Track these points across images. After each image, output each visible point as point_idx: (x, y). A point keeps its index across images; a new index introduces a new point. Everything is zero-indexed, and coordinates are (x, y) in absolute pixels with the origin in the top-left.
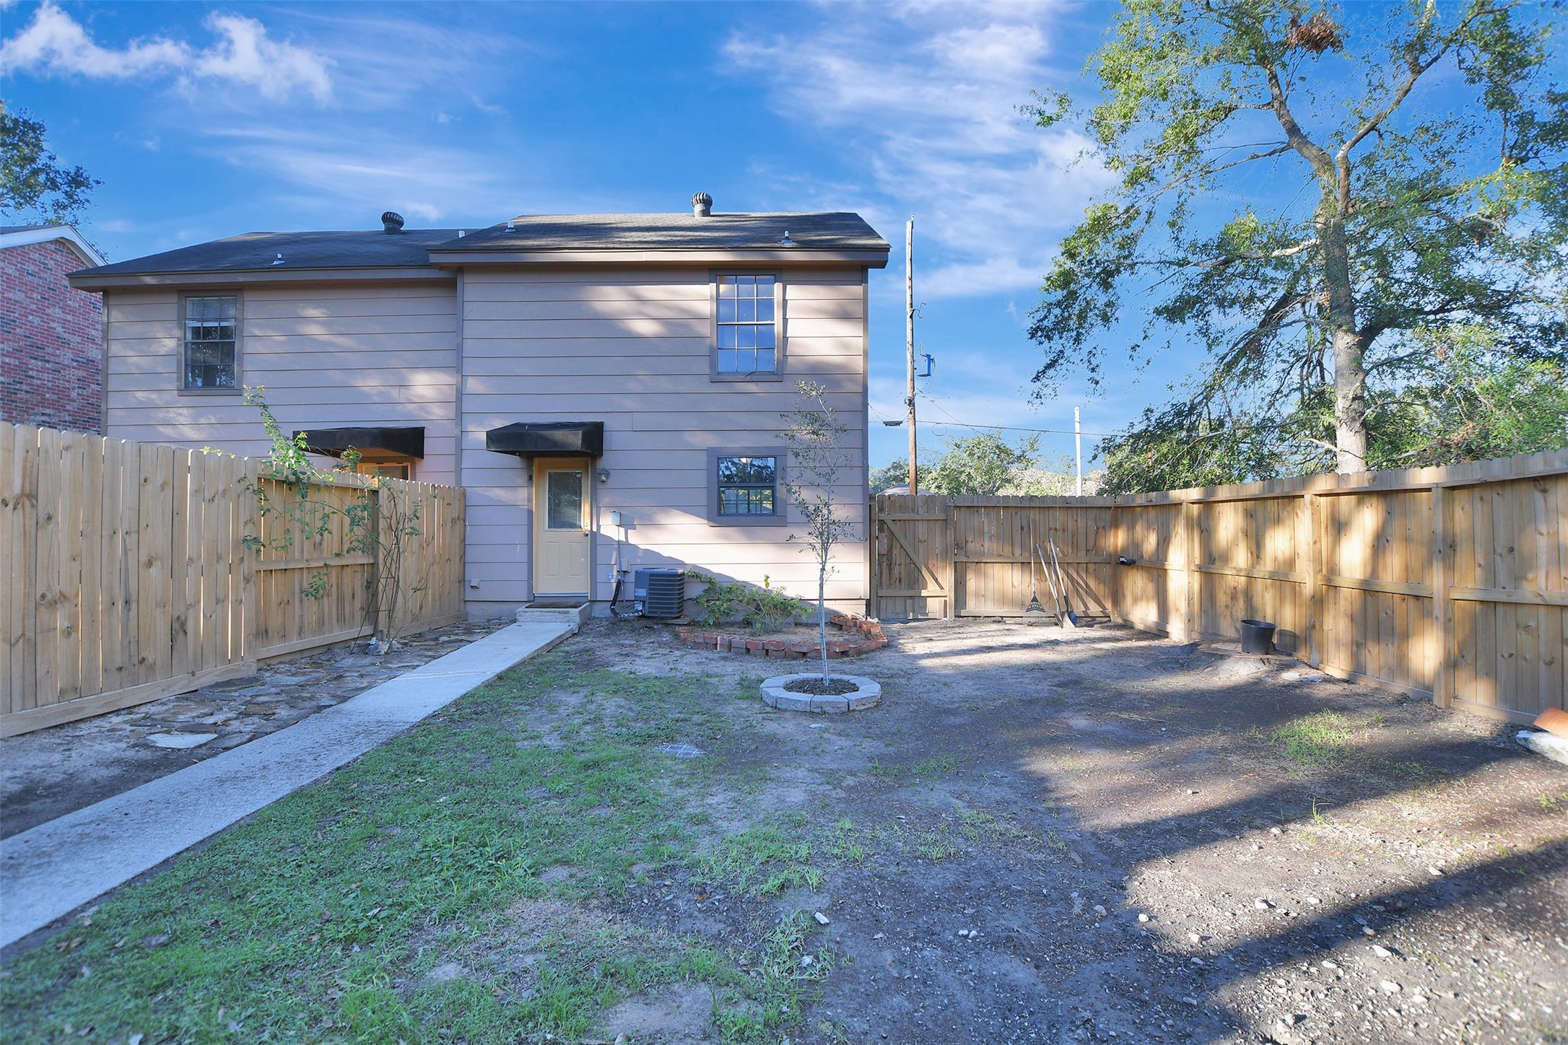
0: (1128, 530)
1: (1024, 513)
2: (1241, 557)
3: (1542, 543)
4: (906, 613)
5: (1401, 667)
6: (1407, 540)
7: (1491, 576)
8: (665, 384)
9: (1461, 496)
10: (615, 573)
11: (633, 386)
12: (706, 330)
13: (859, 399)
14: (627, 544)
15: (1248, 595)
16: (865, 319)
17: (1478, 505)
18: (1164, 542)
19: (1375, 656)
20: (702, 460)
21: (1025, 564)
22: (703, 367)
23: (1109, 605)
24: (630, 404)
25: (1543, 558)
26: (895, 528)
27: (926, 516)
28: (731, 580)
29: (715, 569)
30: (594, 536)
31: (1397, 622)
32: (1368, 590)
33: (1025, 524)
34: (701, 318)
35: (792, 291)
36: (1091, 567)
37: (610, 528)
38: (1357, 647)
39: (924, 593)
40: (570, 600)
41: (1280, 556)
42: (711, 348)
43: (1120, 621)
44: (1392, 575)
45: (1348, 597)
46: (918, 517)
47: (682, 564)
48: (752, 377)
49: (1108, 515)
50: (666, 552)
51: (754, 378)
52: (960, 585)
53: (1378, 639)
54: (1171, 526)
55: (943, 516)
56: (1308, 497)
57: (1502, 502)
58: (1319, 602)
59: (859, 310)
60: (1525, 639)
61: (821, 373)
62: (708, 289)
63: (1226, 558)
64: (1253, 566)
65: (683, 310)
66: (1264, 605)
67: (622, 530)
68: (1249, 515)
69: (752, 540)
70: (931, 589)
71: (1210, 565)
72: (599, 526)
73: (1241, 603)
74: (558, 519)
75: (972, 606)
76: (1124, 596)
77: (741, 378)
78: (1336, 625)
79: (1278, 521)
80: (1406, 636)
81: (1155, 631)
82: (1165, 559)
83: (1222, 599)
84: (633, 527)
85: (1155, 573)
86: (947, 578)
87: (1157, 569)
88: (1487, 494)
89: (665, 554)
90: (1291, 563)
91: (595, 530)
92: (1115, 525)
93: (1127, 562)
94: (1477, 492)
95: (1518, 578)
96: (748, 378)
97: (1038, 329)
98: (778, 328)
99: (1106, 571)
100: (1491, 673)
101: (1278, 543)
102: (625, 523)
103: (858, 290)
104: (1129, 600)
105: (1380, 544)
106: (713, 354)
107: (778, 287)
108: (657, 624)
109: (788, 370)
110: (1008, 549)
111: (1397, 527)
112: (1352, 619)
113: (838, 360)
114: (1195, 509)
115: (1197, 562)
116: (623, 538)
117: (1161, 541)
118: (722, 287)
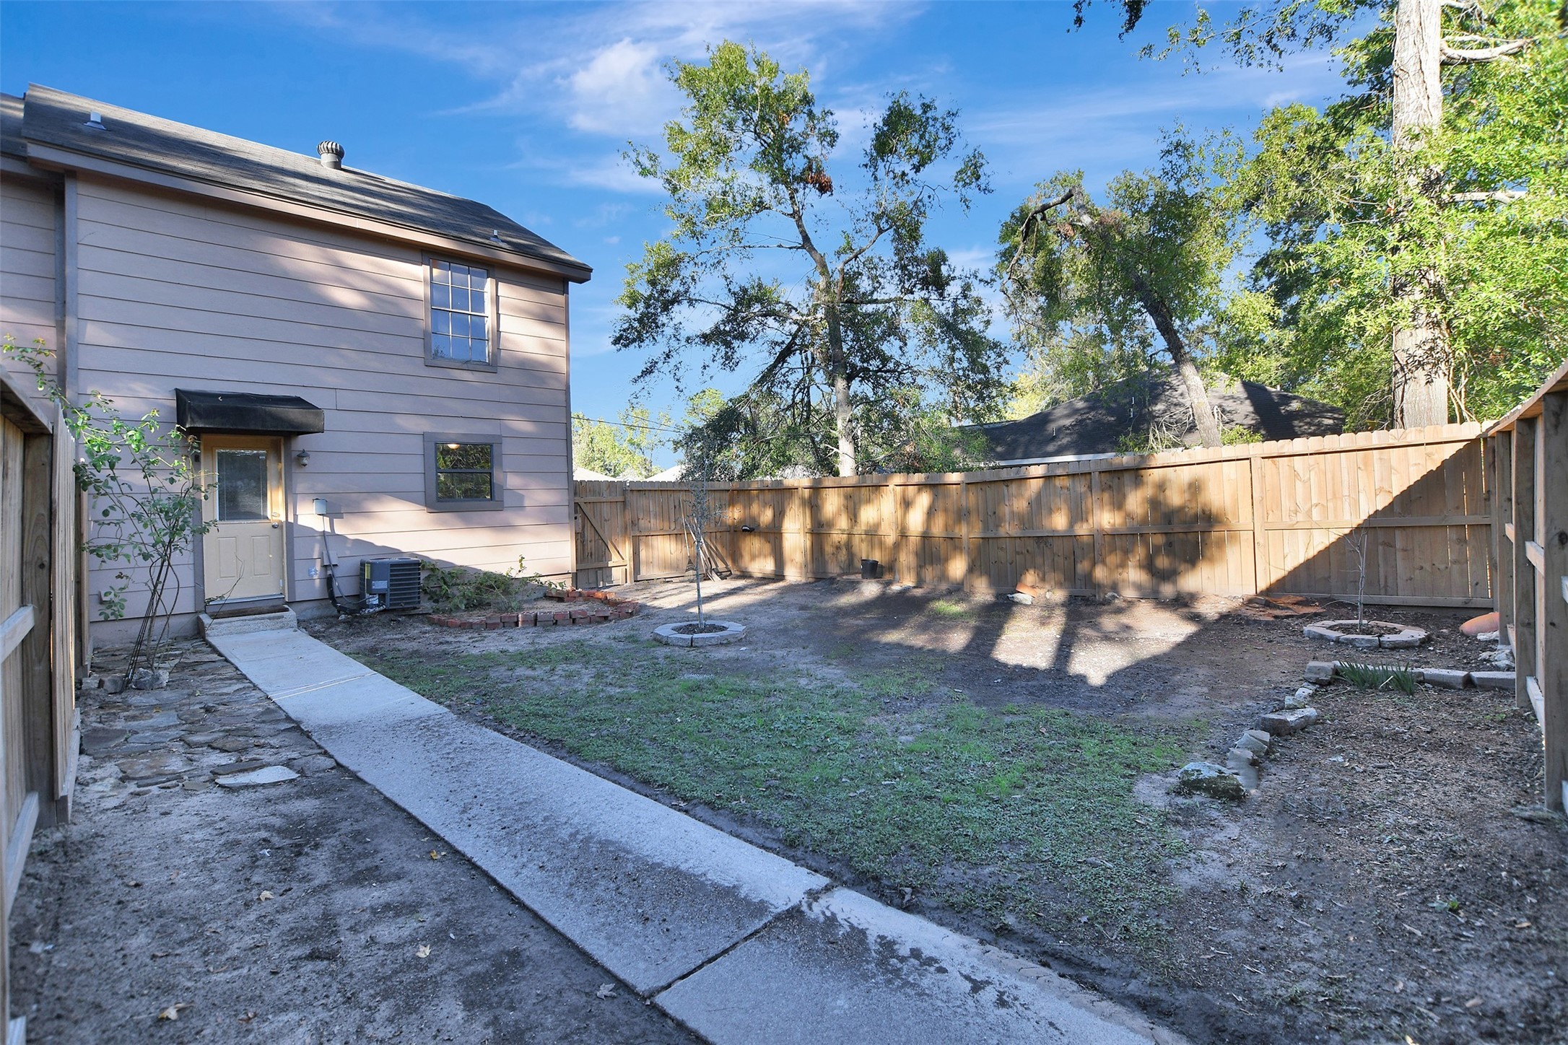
0: (745, 507)
1: (677, 495)
2: (843, 523)
3: (1007, 509)
4: (597, 583)
5: (943, 576)
6: (946, 510)
7: (986, 527)
8: (373, 363)
9: (972, 488)
10: (318, 567)
11: (332, 359)
12: (420, 312)
13: (563, 397)
14: (333, 534)
15: (849, 545)
16: (566, 326)
17: (980, 492)
18: (779, 515)
19: (929, 573)
20: (417, 445)
21: (678, 536)
22: (416, 349)
23: (729, 563)
24: (330, 379)
25: (1007, 517)
26: (586, 509)
27: (610, 499)
28: (452, 565)
29: (434, 556)
30: (289, 531)
31: (942, 552)
32: (926, 537)
33: (677, 504)
34: (413, 298)
35: (504, 289)
36: (718, 534)
37: (310, 517)
38: (920, 567)
39: (610, 564)
40: (258, 605)
41: (871, 521)
42: (425, 332)
43: (738, 573)
44: (938, 529)
45: (914, 541)
46: (604, 500)
47: (399, 552)
48: (467, 365)
49: (726, 496)
50: (379, 541)
51: (471, 367)
52: (636, 554)
53: (932, 563)
54: (786, 503)
55: (621, 499)
56: (891, 487)
57: (990, 491)
58: (897, 546)
59: (562, 318)
60: (1001, 554)
61: (530, 370)
62: (422, 271)
63: (830, 524)
64: (852, 527)
65: (389, 286)
66: (861, 551)
67: (327, 519)
68: (848, 497)
69: (470, 525)
70: (615, 560)
71: (819, 530)
72: (296, 516)
73: (844, 551)
74: (232, 508)
75: (645, 573)
76: (741, 556)
77: (458, 365)
78: (906, 559)
79: (869, 501)
80: (946, 560)
81: (772, 576)
82: (780, 526)
83: (829, 549)
84: (339, 515)
85: (772, 537)
86: (627, 550)
87: (773, 535)
88: (984, 487)
89: (378, 543)
90: (878, 525)
91: (291, 520)
92: (732, 503)
93: (749, 529)
94: (979, 486)
95: (998, 526)
96: (465, 366)
97: (620, 338)
98: (489, 323)
99: (727, 536)
100: (987, 573)
101: (868, 514)
102: (332, 511)
103: (559, 298)
104: (746, 557)
105: (931, 513)
106: (426, 337)
107: (489, 284)
108: (400, 616)
109: (501, 363)
110: (666, 525)
111: (940, 504)
112: (917, 554)
113: (543, 358)
114: (807, 493)
115: (809, 527)
116: (328, 529)
117: (777, 514)
118: (436, 271)
